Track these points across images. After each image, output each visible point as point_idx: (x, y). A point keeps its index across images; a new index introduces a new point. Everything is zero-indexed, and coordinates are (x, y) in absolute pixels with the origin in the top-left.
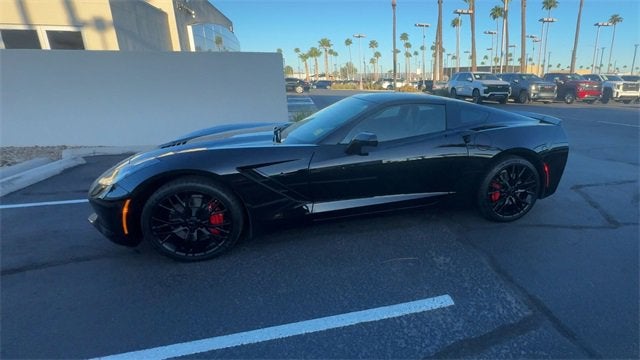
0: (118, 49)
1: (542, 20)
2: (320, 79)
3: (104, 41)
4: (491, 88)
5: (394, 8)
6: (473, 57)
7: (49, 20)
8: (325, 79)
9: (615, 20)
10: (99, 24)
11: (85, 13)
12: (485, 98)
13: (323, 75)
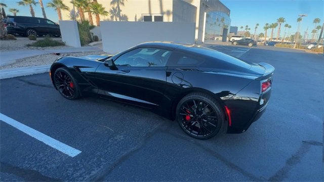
0: (172, 21)
2: (273, 40)
3: (169, 19)
7: (156, 12)
8: (275, 41)
10: (168, 13)
11: (165, 10)
13: (275, 39)
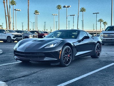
4: (16, 36)
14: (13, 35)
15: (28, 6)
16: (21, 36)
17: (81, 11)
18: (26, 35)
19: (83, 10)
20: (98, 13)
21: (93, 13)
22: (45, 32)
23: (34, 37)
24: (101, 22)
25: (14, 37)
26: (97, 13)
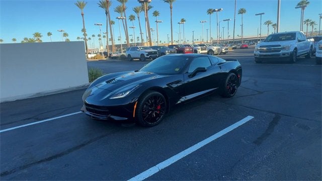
1: (157, 21)
4: (150, 53)
5: (83, 16)
6: (127, 39)
9: (183, 20)
12: (147, 58)
14: (146, 52)
15: (171, 15)
16: (155, 53)
17: (240, 13)
18: (162, 51)
19: (242, 11)
20: (263, 14)
21: (256, 15)
22: (186, 46)
23: (171, 52)
24: (268, 25)
25: (147, 55)
26: (261, 14)
